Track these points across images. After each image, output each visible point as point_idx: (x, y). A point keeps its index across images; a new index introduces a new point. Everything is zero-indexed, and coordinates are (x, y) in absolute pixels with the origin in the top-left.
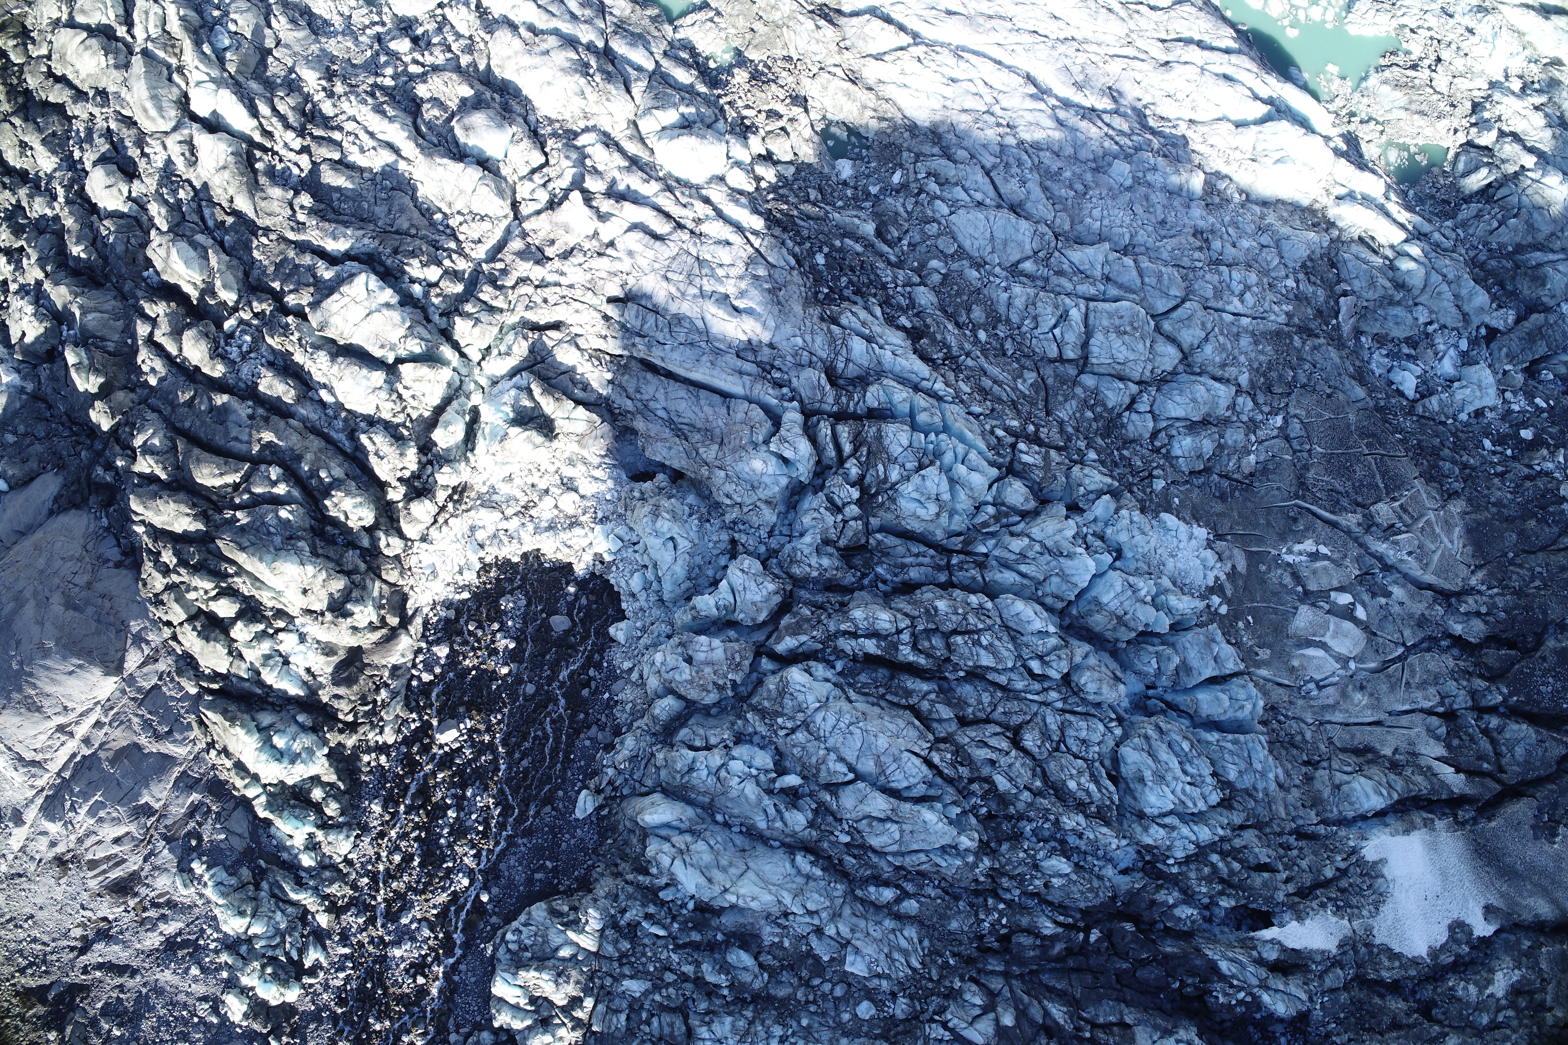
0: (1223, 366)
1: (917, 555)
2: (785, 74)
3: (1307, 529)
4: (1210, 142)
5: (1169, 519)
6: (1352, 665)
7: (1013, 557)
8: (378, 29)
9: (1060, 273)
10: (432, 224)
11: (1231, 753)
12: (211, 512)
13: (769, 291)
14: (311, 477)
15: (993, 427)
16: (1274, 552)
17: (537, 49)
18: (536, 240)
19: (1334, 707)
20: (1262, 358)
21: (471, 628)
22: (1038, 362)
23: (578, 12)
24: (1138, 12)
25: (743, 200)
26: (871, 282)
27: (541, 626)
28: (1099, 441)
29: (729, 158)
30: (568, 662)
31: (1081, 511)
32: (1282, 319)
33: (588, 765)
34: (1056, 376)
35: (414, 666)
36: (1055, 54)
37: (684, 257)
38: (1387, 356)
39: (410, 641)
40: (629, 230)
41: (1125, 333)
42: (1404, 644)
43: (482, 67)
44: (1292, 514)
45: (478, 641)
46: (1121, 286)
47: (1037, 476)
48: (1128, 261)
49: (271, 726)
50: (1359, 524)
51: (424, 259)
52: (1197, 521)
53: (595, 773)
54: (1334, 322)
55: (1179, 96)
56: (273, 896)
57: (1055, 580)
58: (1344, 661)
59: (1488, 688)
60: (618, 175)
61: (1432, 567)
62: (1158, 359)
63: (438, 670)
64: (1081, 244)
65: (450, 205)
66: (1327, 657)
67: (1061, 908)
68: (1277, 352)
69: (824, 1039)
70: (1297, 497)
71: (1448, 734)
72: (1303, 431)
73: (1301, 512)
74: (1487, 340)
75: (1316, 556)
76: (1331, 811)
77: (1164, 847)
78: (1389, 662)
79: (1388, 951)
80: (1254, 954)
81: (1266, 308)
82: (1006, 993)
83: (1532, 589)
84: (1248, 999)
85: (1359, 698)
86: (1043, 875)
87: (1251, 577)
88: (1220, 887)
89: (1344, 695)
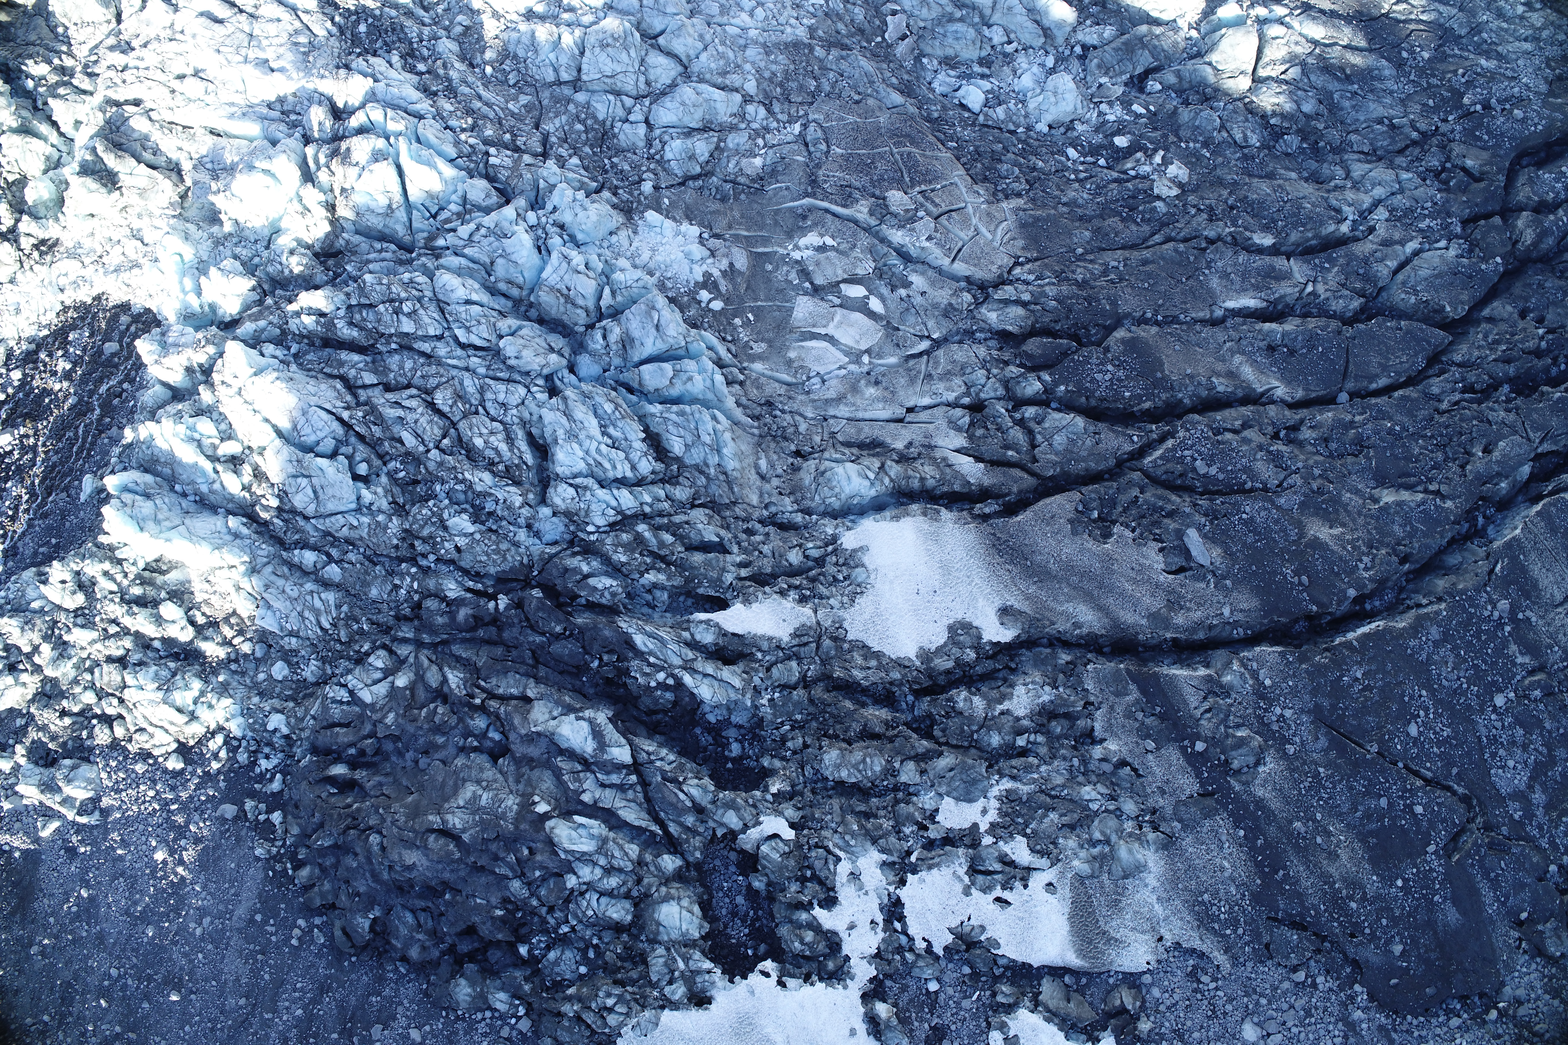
0: (724, 74)
1: (380, 251)
3: (815, 224)
5: (651, 216)
6: (866, 359)
7: (462, 243)
9: (569, 10)
10: (55, 35)
11: (675, 423)
13: (303, 52)
15: (468, 138)
16: (781, 251)
19: (838, 401)
20: (774, 67)
21: (43, 357)
22: (538, 86)
26: (399, 39)
27: (95, 350)
28: (587, 149)
30: (109, 380)
32: (802, 31)
34: (552, 96)
38: (956, 76)
41: (608, 45)
42: (929, 338)
44: (800, 211)
45: (45, 366)
46: (622, 12)
47: (504, 175)
50: (871, 213)
51: (39, 59)
52: (689, 220)
54: (879, 39)
57: (500, 261)
58: (855, 356)
59: (1021, 375)
62: (651, 71)
63: (10, 391)
65: (68, 19)
66: (832, 349)
67: (477, 576)
68: (794, 62)
69: (239, 696)
70: (807, 195)
71: (972, 424)
72: (820, 133)
73: (811, 209)
74: (1082, 58)
75: (822, 249)
76: (813, 499)
77: (582, 513)
78: (913, 356)
79: (865, 646)
80: (686, 635)
81: (782, 20)
82: (411, 660)
83: (1101, 282)
84: (670, 681)
85: (871, 391)
86: (451, 535)
87: (753, 275)
88: (648, 560)
89: (853, 389)
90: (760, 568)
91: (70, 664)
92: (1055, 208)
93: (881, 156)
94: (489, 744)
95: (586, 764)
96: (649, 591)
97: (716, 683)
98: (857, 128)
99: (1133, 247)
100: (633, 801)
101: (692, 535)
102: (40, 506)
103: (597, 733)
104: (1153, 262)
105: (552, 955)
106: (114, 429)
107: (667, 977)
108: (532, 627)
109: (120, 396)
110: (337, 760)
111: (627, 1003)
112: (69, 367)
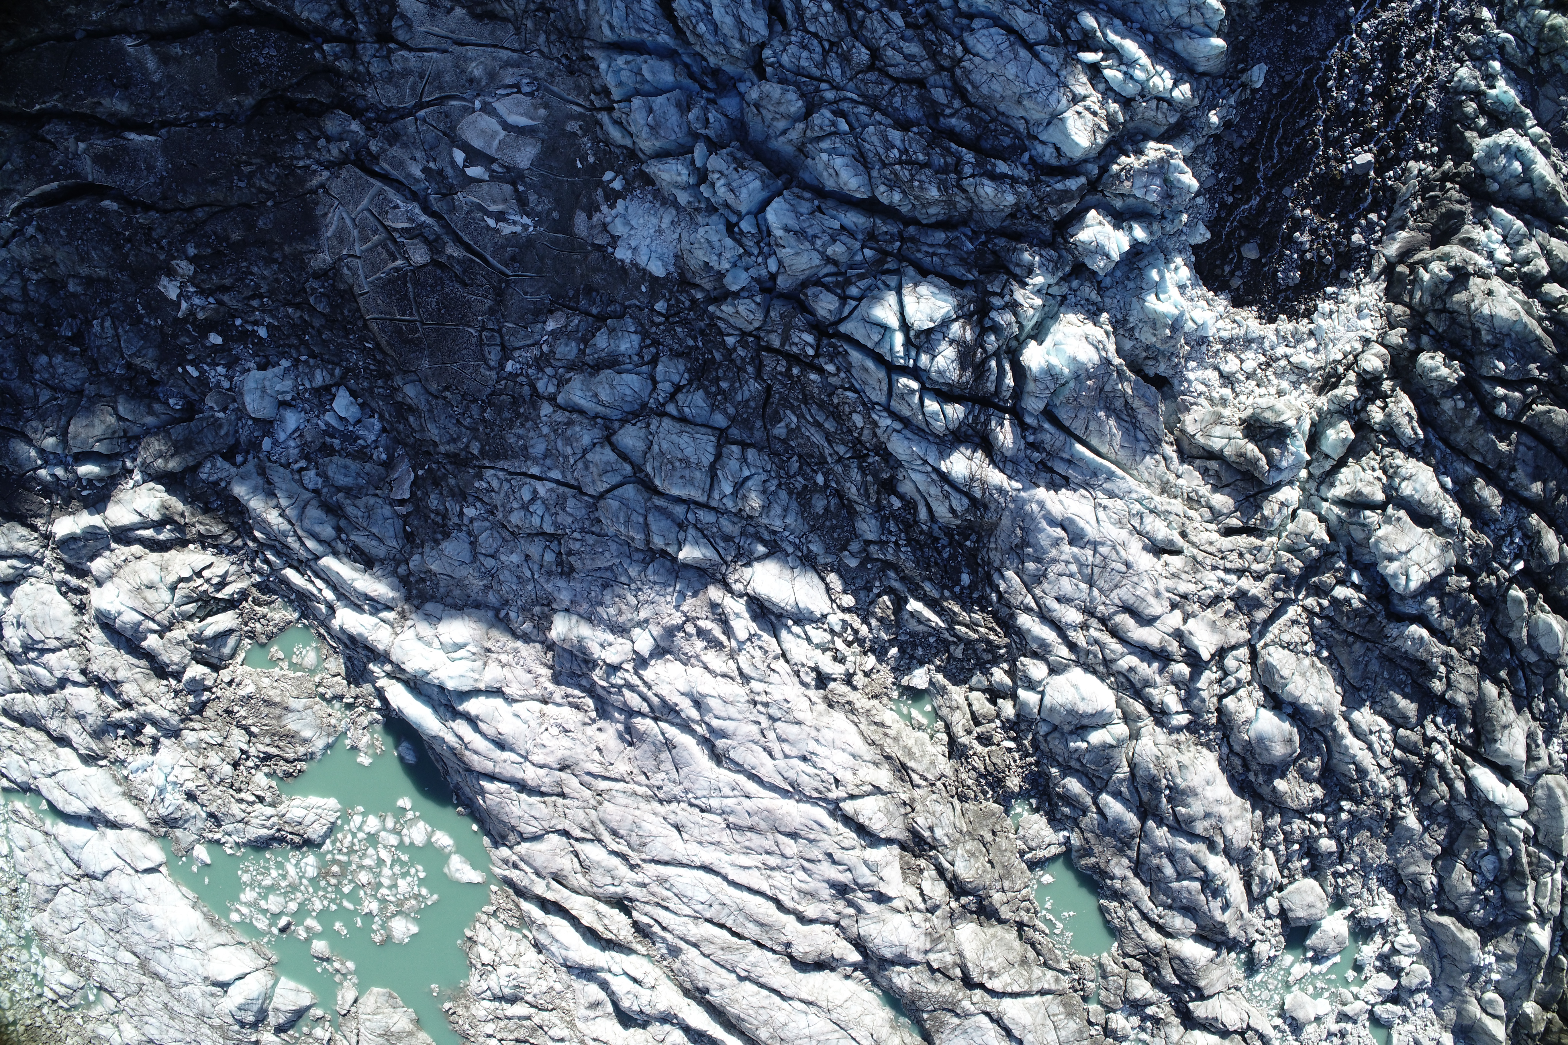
0: (570, 424)
1: (934, 254)
2: (970, 782)
3: (503, 247)
4: (530, 676)
5: (657, 269)
6: (477, 105)
7: (843, 238)
8: (1341, 869)
9: (728, 538)
10: (1329, 648)
11: (646, 21)
12: (1556, 382)
13: (1028, 545)
14: (1472, 401)
15: (837, 374)
16: (541, 230)
17: (1213, 821)
18: (1242, 619)
19: (507, 64)
20: (521, 432)
21: (1329, 258)
22: (766, 447)
23: (1165, 861)
24: (584, 829)
25: (1035, 646)
26: (921, 549)
27: (1268, 251)
28: (718, 356)
29: (1042, 693)
30: (1250, 213)
31: (757, 280)
32: (488, 473)
33: (1248, 112)
34: (751, 429)
35: (1383, 229)
36: (687, 784)
37: (1106, 587)
38: (358, 438)
39: (1385, 252)
40: (1156, 618)
41: (680, 460)
42: (417, 119)
43: (1258, 813)
44: (517, 265)
45: (1325, 245)
46: (669, 515)
47: (801, 320)
48: (658, 542)
49: (1521, 183)
51: (1346, 608)
52: (623, 267)
53: (1244, 104)
54: (420, 473)
55: (555, 731)
56: (1526, 40)
57: (804, 211)
58: (486, 110)
59: (336, 59)
60: (1158, 678)
61: (372, 192)
62: (641, 436)
63: (1363, 222)
64: (698, 569)
65: (1313, 664)
66: (505, 116)
68: (501, 438)
70: (507, 282)
71: (391, 19)
72: (487, 349)
73: (506, 266)
75: (500, 217)
78: (434, 103)
81: (506, 486)
83: (256, 163)
85: (477, 73)
87: (571, 206)
89: (492, 76)
92: (285, 257)
93: (431, 316)
98: (451, 355)
102: (1314, 71)
106: (1237, 145)
112: (1297, 234)
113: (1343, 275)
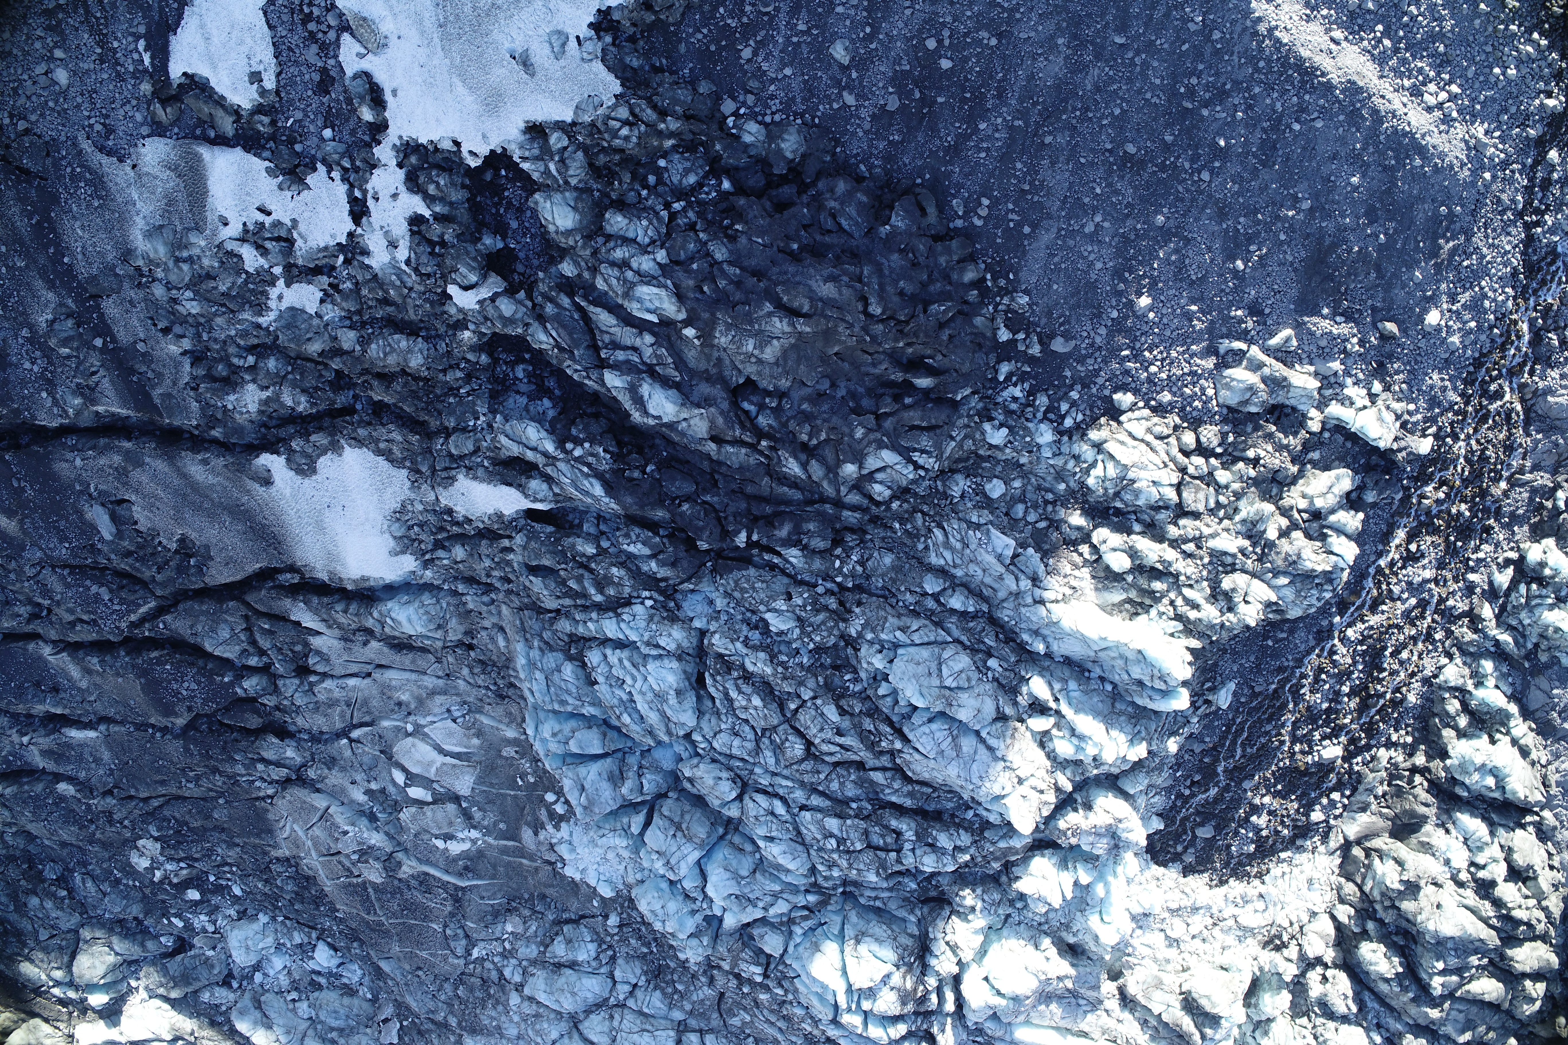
0: (537, 1016)
1: (876, 898)
3: (455, 861)
5: (607, 892)
6: (410, 728)
11: (568, 693)
14: (1408, 987)
15: (785, 996)
16: (490, 840)
19: (434, 692)
20: (493, 1014)
21: (1286, 832)
22: (724, 1030)
27: (1223, 832)
28: (672, 965)
30: (1206, 800)
33: (1212, 721)
34: (709, 1019)
35: (1345, 807)
38: (343, 978)
39: (1344, 830)
42: (351, 740)
44: (470, 875)
45: (1282, 822)
47: (747, 954)
49: (1492, 791)
50: (399, 864)
52: (574, 883)
53: (1207, 715)
54: (405, 1024)
56: (1524, 636)
57: (745, 873)
58: (419, 732)
59: (262, 697)
61: (319, 815)
62: (606, 1029)
63: (1325, 801)
66: (440, 742)
67: (773, 567)
68: (476, 1016)
69: (1043, 466)
70: (463, 889)
71: (306, 656)
72: (452, 944)
73: (460, 875)
74: (230, 975)
75: (447, 837)
76: (448, 604)
77: (656, 619)
78: (366, 724)
79: (391, 460)
80: (557, 490)
82: (843, 490)
83: (200, 770)
84: (569, 446)
85: (405, 697)
86: (793, 612)
87: (518, 820)
88: (593, 565)
89: (420, 702)
90: (491, 546)
91: (1243, 515)
92: (245, 844)
93: (394, 915)
94: (754, 399)
95: (651, 372)
96: (603, 533)
97: (524, 440)
98: (419, 944)
99: (178, 798)
100: (602, 331)
101: (553, 585)
102: (1287, 680)
103: (640, 402)
104: (156, 782)
105: (692, 179)
106: (1197, 751)
107: (566, 155)
108: (716, 511)
109: (1193, 783)
110: (926, 392)
111: (608, 129)
112: (1254, 819)
113: (1299, 842)
